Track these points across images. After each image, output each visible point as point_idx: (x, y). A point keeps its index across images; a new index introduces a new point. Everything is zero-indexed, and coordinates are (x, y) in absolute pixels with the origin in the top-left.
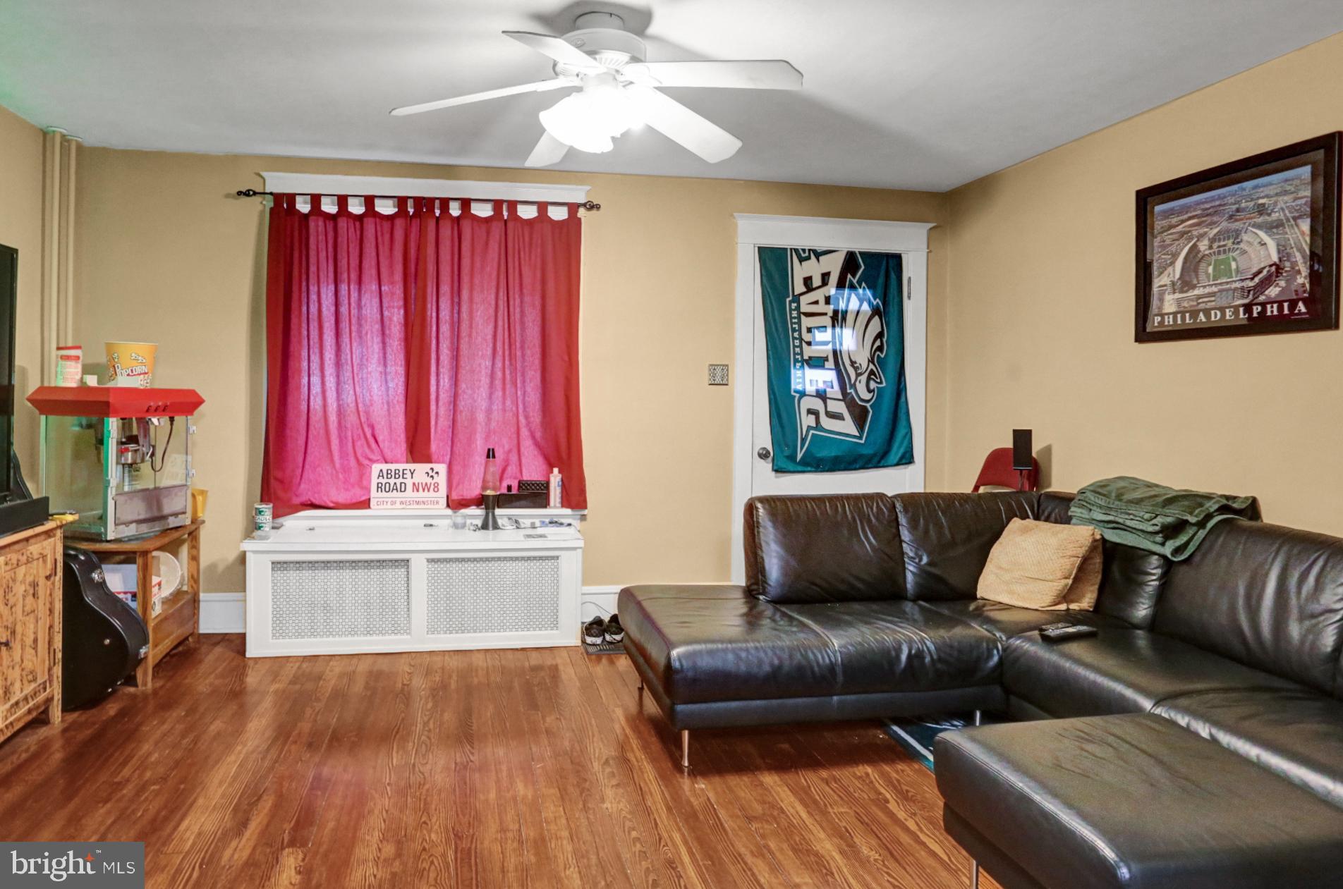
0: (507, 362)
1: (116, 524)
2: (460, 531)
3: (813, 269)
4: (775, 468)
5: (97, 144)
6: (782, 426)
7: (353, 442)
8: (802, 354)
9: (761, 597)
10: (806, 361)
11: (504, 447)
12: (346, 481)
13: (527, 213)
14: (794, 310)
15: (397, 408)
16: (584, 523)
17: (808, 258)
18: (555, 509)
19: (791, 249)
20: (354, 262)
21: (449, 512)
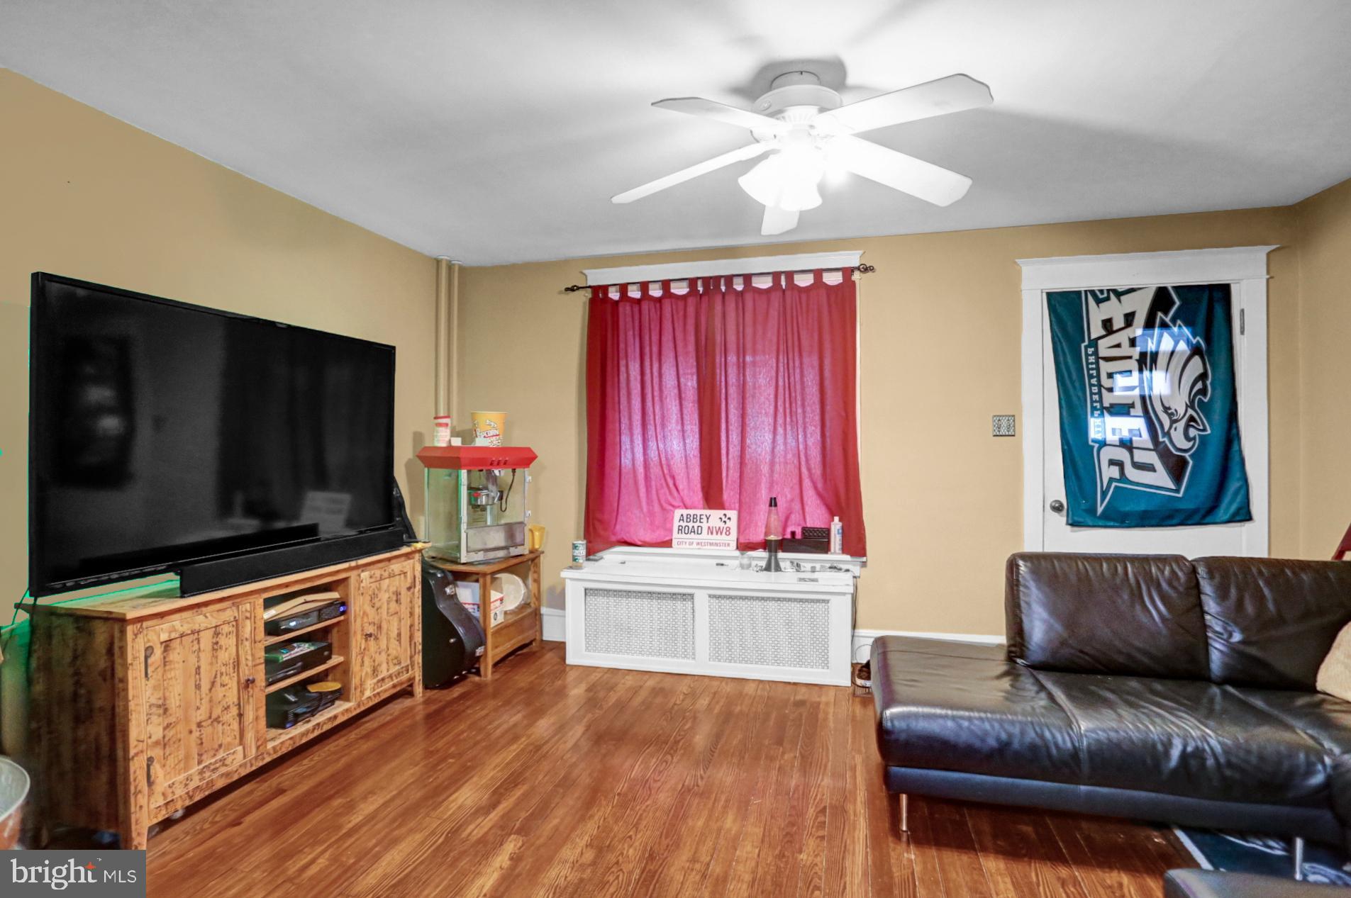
0: (788, 419)
1: (468, 552)
2: (745, 571)
3: (1115, 311)
4: (1070, 522)
5: (474, 264)
6: (1078, 478)
7: (657, 491)
8: (1101, 401)
9: (1019, 661)
10: (1106, 408)
11: (786, 496)
12: (652, 523)
13: (804, 281)
14: (1091, 355)
15: (693, 461)
16: (864, 569)
17: (1108, 299)
18: (836, 554)
19: (1086, 291)
20: (655, 338)
21: (737, 553)
